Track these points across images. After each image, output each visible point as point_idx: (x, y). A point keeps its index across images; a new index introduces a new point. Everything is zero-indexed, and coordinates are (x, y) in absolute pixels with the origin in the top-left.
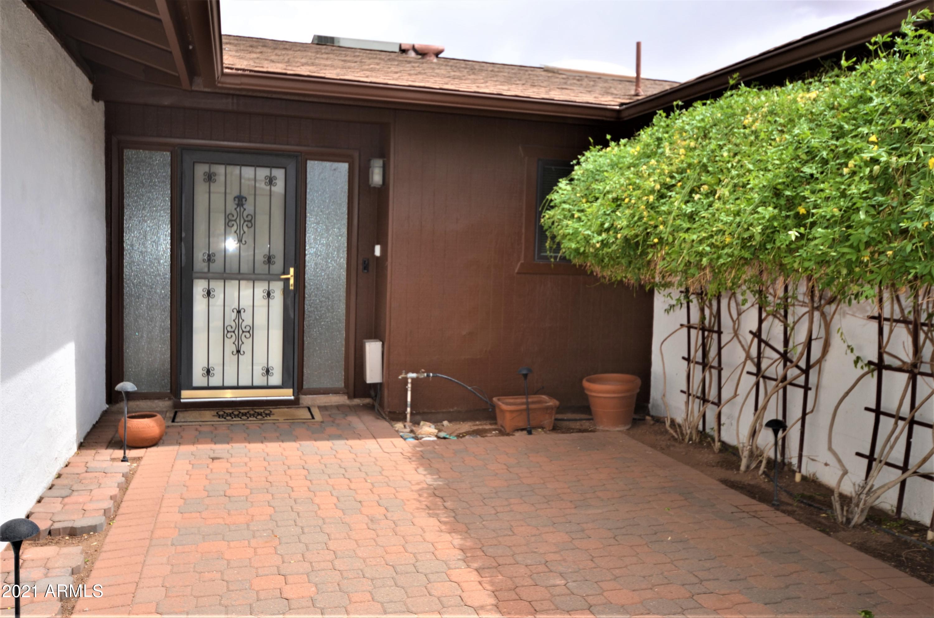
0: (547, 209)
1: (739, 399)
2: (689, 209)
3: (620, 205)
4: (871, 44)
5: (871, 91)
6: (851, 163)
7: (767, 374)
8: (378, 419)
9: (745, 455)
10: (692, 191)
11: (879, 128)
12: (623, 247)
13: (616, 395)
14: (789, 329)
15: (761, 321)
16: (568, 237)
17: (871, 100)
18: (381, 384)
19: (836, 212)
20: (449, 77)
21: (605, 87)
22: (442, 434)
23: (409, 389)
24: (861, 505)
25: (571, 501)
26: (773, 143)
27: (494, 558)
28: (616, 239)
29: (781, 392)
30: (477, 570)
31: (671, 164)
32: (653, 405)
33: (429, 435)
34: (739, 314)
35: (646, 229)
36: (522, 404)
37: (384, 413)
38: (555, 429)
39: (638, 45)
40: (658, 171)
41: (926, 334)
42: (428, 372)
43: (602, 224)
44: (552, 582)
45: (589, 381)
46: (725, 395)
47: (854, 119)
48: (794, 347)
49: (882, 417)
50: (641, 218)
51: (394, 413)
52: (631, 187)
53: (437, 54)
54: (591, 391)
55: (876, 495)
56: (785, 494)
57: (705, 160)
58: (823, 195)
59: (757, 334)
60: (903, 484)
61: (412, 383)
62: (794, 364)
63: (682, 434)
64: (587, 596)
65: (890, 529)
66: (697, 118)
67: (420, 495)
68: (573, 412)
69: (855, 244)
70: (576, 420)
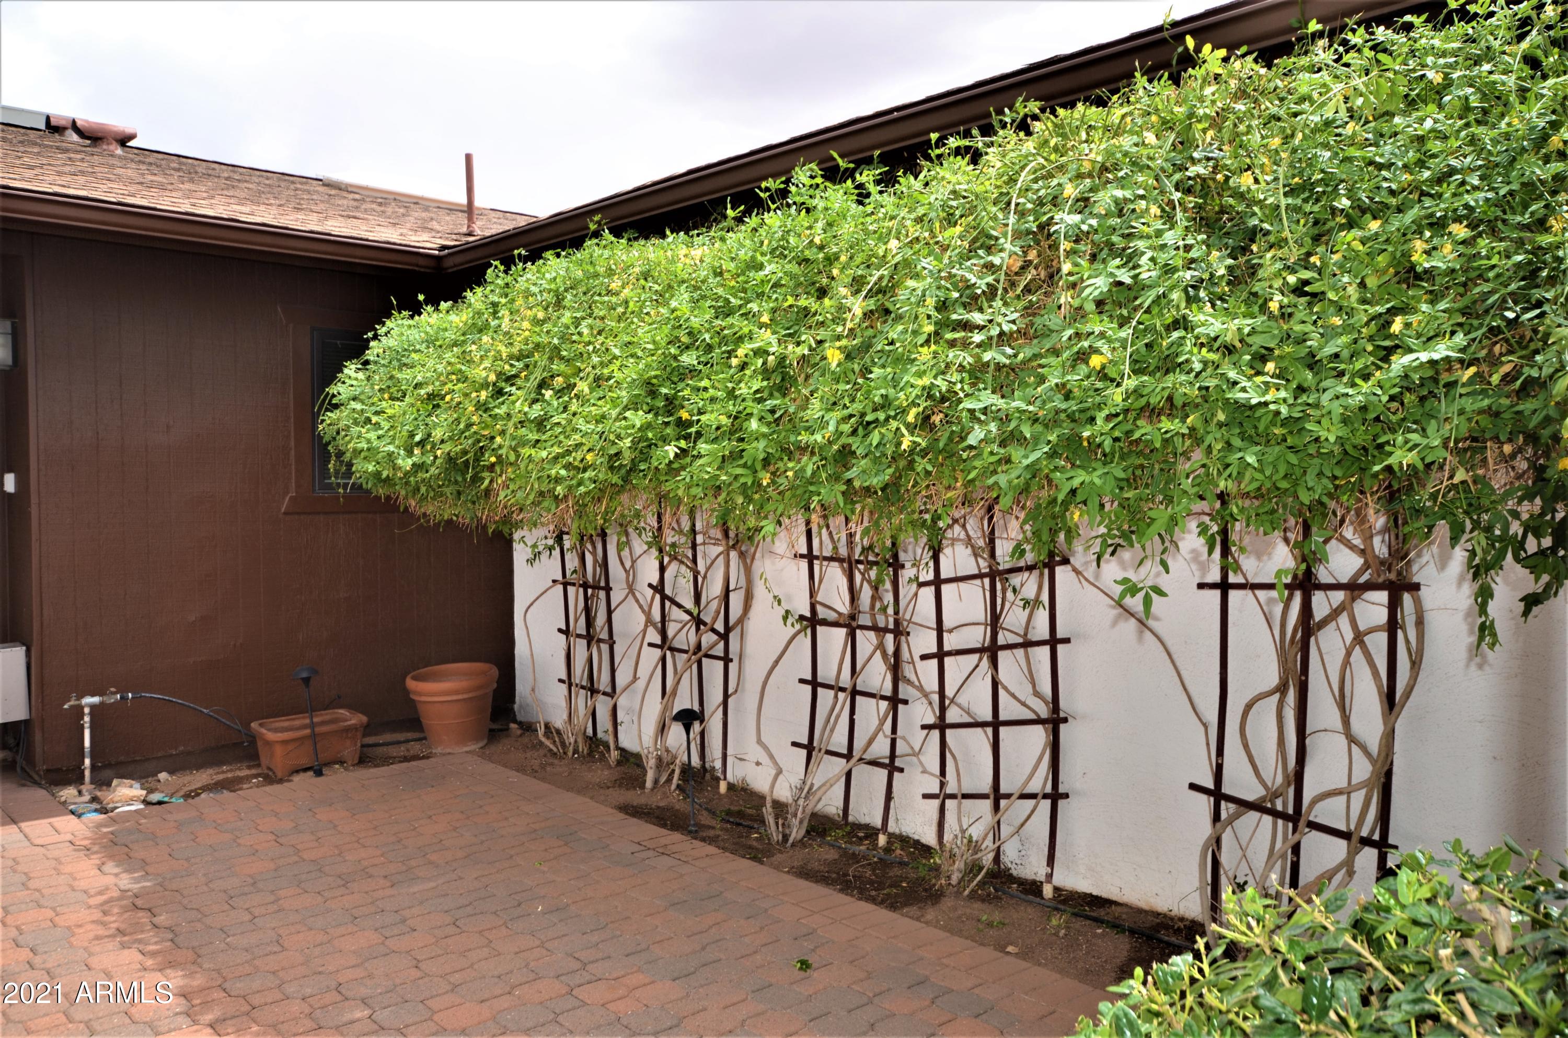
0: (327, 410)
1: (641, 684)
2: (536, 411)
3: (437, 406)
4: (761, 190)
5: (763, 254)
6: (741, 352)
7: (676, 644)
8: (24, 785)
9: (651, 763)
10: (543, 385)
11: (771, 305)
12: (447, 469)
13: (460, 697)
14: (700, 579)
15: (662, 569)
16: (363, 454)
17: (761, 267)
18: (26, 722)
19: (724, 420)
20: (141, 183)
21: (423, 219)
22: (155, 797)
23: (87, 725)
24: (799, 815)
25: (386, 877)
26: (647, 318)
27: (244, 997)
28: (436, 457)
29: (695, 667)
30: (211, 1026)
31: (511, 344)
32: (521, 706)
33: (130, 801)
34: (634, 562)
35: (479, 441)
36: (304, 727)
37: (37, 773)
38: (363, 760)
39: (468, 158)
40: (493, 353)
41: (863, 574)
42: (123, 691)
43: (412, 435)
44: (348, 1017)
45: (415, 678)
46: (621, 681)
47: (744, 291)
48: (708, 603)
49: (820, 690)
50: (469, 426)
51: (58, 770)
52: (454, 377)
53: (124, 140)
54: (420, 694)
55: (817, 797)
56: (705, 813)
57: (556, 341)
58: (706, 395)
59: (659, 588)
60: (849, 775)
61: (91, 714)
62: (708, 627)
63: (563, 744)
64: (406, 1026)
65: (836, 840)
66: (548, 276)
67: (105, 913)
68: (394, 731)
69: (749, 463)
70: (399, 743)
